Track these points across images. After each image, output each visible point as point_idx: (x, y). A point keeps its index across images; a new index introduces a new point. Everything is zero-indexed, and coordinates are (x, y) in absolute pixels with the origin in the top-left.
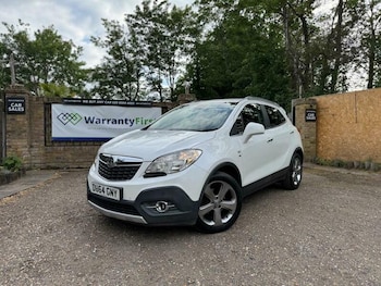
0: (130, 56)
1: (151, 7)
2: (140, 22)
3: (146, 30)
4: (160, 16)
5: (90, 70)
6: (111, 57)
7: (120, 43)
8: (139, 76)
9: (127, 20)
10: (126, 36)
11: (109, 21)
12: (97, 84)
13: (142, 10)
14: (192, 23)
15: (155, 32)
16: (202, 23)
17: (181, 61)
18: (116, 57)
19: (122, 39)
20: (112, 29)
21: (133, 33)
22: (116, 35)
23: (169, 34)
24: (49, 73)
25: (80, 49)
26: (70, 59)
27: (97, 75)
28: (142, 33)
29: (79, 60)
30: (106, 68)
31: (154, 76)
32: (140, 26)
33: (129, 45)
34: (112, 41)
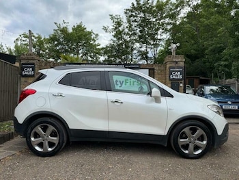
0: (127, 38)
1: (142, 3)
2: (134, 14)
3: (138, 19)
4: (148, 8)
5: (103, 48)
6: (115, 39)
7: (121, 29)
8: (132, 50)
9: (126, 13)
10: (125, 24)
11: (114, 15)
12: (106, 57)
13: (135, 5)
14: (171, 9)
15: (144, 20)
16: (179, 9)
17: (162, 37)
18: (119, 39)
19: (122, 27)
20: (116, 20)
21: (129, 22)
22: (119, 24)
23: (154, 20)
24: (80, 52)
25: (97, 35)
26: (92, 42)
27: (106, 51)
28: (135, 21)
29: (96, 43)
30: (112, 47)
31: (143, 49)
32: (134, 17)
33: (127, 30)
34: (116, 28)
